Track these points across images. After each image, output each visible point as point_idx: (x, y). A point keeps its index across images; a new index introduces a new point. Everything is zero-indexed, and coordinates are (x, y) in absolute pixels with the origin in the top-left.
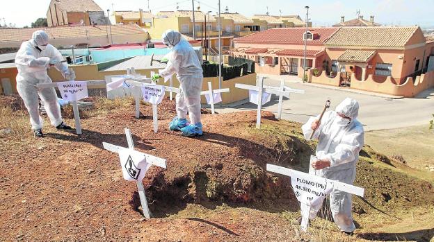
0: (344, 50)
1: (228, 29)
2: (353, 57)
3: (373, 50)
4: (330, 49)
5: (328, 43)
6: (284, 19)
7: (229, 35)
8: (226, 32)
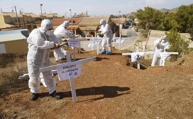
0: (86, 26)
1: (29, 20)
2: (90, 29)
3: (97, 26)
4: (81, 26)
5: (79, 24)
6: (53, 15)
7: (30, 23)
8: (29, 22)
